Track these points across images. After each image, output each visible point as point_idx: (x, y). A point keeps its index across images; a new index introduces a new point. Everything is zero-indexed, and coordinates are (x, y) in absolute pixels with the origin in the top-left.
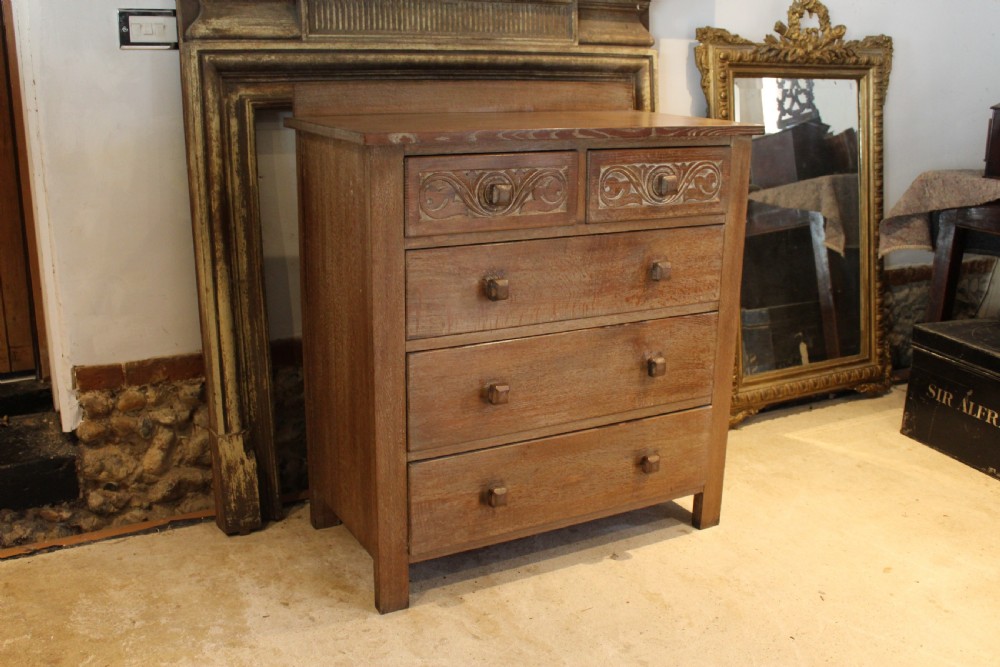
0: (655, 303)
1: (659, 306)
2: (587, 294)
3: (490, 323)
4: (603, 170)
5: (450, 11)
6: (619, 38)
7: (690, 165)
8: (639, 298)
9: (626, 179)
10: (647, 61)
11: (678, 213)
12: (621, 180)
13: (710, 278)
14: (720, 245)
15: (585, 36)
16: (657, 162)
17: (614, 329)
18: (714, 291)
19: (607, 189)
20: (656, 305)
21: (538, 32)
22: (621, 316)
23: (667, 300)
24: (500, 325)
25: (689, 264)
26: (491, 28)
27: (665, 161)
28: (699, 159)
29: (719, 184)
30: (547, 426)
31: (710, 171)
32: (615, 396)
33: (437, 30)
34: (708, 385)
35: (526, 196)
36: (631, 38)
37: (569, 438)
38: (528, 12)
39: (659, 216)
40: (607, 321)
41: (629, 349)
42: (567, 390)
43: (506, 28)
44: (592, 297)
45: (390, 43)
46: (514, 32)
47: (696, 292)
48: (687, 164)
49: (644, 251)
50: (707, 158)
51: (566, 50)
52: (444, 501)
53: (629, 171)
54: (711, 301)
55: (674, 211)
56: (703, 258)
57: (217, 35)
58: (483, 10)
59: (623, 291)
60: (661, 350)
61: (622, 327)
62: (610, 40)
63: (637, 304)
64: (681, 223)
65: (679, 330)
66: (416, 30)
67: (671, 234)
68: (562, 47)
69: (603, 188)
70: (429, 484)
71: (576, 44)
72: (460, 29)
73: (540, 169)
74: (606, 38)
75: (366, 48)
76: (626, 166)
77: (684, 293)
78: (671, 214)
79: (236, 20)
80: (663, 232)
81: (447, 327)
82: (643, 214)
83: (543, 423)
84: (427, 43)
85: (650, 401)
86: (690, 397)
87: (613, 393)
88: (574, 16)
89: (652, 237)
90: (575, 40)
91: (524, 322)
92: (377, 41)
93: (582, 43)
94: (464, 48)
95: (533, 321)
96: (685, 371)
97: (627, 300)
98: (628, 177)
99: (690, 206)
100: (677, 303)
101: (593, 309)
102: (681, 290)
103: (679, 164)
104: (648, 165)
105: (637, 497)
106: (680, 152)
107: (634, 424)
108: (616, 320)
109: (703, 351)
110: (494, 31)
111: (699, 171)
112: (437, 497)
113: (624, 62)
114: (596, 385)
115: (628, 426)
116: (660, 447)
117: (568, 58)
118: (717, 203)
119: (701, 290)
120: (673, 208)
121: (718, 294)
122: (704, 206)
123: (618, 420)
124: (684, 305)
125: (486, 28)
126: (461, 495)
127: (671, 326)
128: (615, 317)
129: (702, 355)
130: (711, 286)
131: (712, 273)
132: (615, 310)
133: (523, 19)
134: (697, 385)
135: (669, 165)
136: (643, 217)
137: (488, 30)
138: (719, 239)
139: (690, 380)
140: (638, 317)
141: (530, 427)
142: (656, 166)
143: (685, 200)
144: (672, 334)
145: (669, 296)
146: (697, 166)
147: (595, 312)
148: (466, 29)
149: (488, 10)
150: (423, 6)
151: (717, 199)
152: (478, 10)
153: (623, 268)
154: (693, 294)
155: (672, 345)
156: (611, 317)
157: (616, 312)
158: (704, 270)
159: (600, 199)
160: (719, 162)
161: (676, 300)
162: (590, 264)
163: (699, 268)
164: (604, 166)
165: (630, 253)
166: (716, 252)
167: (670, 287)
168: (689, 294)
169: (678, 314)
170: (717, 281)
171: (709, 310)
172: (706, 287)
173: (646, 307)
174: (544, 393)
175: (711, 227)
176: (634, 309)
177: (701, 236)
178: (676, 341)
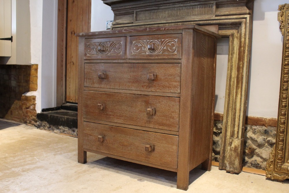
0: (153, 89)
1: (154, 91)
2: (129, 82)
3: (102, 86)
4: (134, 42)
5: (172, 11)
6: (232, 13)
7: (164, 41)
8: (147, 86)
9: (141, 45)
10: (244, 20)
11: (160, 57)
12: (139, 45)
13: (175, 84)
14: (179, 71)
15: (218, 13)
16: (151, 40)
17: (138, 96)
18: (177, 89)
19: (135, 48)
20: (153, 90)
21: (201, 14)
22: (141, 92)
23: (157, 89)
24: (105, 87)
25: (165, 77)
26: (185, 15)
27: (154, 39)
28: (168, 38)
29: (176, 47)
30: (116, 123)
31: (173, 43)
32: (139, 119)
33: (168, 17)
34: (176, 127)
35: (111, 50)
36: (238, 12)
38: (198, 8)
39: (152, 58)
40: (136, 92)
41: (144, 104)
42: (123, 112)
43: (190, 14)
44: (131, 84)
45: (154, 22)
46: (192, 15)
47: (169, 88)
48: (163, 40)
49: (148, 70)
50: (171, 38)
51: (209, 19)
52: (91, 135)
53: (142, 43)
54: (175, 93)
55: (158, 57)
56: (171, 75)
57: (116, 24)
58: (183, 10)
59: (141, 83)
60: (155, 107)
61: (140, 96)
62: (229, 14)
63: (146, 88)
64: (162, 61)
65: (162, 101)
66: (162, 18)
67: (158, 65)
68: (208, 18)
69: (133, 48)
70: (87, 129)
71: (214, 16)
72: (175, 16)
73: (115, 42)
74: (227, 13)
75: (148, 23)
76: (141, 41)
77: (164, 87)
78: (157, 58)
79: (121, 20)
80: (155, 64)
81: (92, 85)
82: (146, 57)
83: (116, 121)
84: (164, 21)
85: (152, 126)
86: (168, 129)
87: (138, 118)
88: (214, 7)
89: (151, 65)
90: (214, 15)
91: (111, 88)
92: (150, 22)
93: (216, 16)
94: (174, 21)
95: (114, 88)
96: (165, 118)
97: (143, 86)
98: (142, 44)
99: (164, 55)
100: (161, 91)
101: (131, 87)
102: (163, 86)
103: (160, 40)
104: (148, 41)
105: (147, 160)
106: (159, 36)
107: (145, 132)
108: (139, 93)
109: (173, 112)
110: (186, 15)
111: (168, 43)
112: (89, 133)
113: (233, 21)
114: (132, 114)
115: (143, 132)
116: (156, 145)
117: (210, 21)
118: (176, 54)
119: (171, 88)
120: (158, 56)
122: (170, 55)
123: (141, 129)
124: (164, 92)
125: (183, 15)
126: (95, 135)
127: (159, 99)
128: (139, 92)
129: (172, 114)
130: (175, 87)
131: (176, 82)
132: (138, 89)
133: (196, 10)
134: (171, 125)
135: (156, 40)
136: (146, 58)
137: (184, 15)
138: (178, 69)
139: (168, 122)
140: (147, 93)
141: (112, 121)
142: (151, 41)
143: (162, 53)
144: (159, 102)
145: (158, 88)
146: (167, 41)
147: (132, 89)
148: (177, 16)
149: (184, 9)
150: (165, 11)
151: (176, 53)
152: (181, 10)
153: (141, 75)
154: (168, 89)
155: (159, 106)
156: (137, 91)
157: (139, 90)
158: (172, 80)
159: (132, 51)
160: (176, 39)
161: (161, 90)
162: (130, 72)
163: (170, 79)
164: (134, 41)
165: (143, 70)
166: (177, 73)
167: (158, 84)
168: (166, 88)
169: (162, 95)
170: (178, 85)
171: (176, 96)
172: (173, 87)
173: (149, 90)
174: (116, 111)
175: (175, 64)
176: (145, 90)
177: (170, 67)
178: (161, 105)
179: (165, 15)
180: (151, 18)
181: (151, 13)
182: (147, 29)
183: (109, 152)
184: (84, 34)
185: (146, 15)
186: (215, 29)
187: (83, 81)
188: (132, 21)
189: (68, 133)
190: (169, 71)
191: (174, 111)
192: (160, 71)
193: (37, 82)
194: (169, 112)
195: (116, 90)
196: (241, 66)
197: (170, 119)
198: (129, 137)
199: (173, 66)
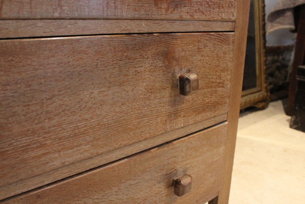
0: (184, 13)
1: (188, 17)
8: (168, 3)
17: (142, 38)
18: (233, 10)
20: (186, 16)
23: (195, 12)
30: (64, 166)
34: (226, 103)
37: (95, 174)
40: (134, 27)
41: (160, 64)
42: (87, 116)
47: (219, 8)
60: (190, 67)
61: (150, 37)
63: (167, 10)
65: (205, 46)
85: (180, 123)
86: (213, 115)
96: (209, 90)
100: (203, 17)
108: (144, 27)
109: (223, 71)
114: (124, 108)
115: (161, 150)
116: (189, 166)
119: (223, 7)
121: (235, 14)
123: (150, 146)
124: (210, 20)
127: (199, 41)
128: (143, 23)
129: (222, 74)
130: (231, 4)
132: (142, 13)
134: (218, 103)
139: (214, 99)
140: (167, 27)
144: (199, 50)
145: (196, 7)
154: (217, 10)
155: (199, 63)
156: (138, 22)
157: (144, 17)
161: (203, 13)
168: (214, 9)
169: (204, 29)
171: (228, 30)
172: (227, 5)
173: (176, 16)
174: (54, 122)
176: (164, 17)
178: (202, 58)
191: (224, 68)
194: (217, 71)
197: (218, 89)
198: (115, 189)
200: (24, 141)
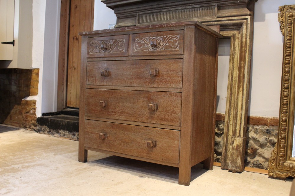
0: (155, 85)
1: (156, 86)
2: (132, 79)
3: (105, 83)
4: (136, 40)
5: (175, 14)
6: (233, 14)
7: (166, 37)
8: (149, 82)
9: (144, 42)
10: (245, 21)
11: (162, 54)
12: (141, 42)
13: (177, 79)
14: (181, 66)
15: (219, 15)
16: (154, 36)
17: (140, 92)
18: (179, 84)
19: (137, 46)
21: (203, 16)
22: (143, 88)
23: (160, 85)
24: (107, 84)
25: (167, 72)
26: (187, 17)
27: (156, 36)
28: (170, 35)
29: (178, 43)
31: (175, 39)
32: (140, 116)
33: (170, 19)
34: (178, 122)
35: (114, 47)
36: (239, 13)
37: (125, 125)
38: (199, 10)
39: (154, 54)
40: (139, 89)
41: (146, 100)
42: (125, 109)
43: (192, 16)
44: (133, 80)
46: (194, 17)
48: (165, 37)
49: (150, 66)
50: (173, 34)
51: (211, 20)
52: (92, 133)
53: (144, 40)
54: (177, 88)
55: (160, 53)
56: (173, 71)
57: (119, 27)
58: (185, 12)
59: (143, 79)
60: (157, 103)
62: (230, 15)
63: (148, 84)
64: (165, 57)
65: (164, 97)
66: (165, 20)
67: (160, 61)
68: (209, 19)
69: (136, 45)
70: (89, 127)
71: (216, 18)
72: (177, 18)
73: (118, 40)
74: (228, 14)
76: (143, 38)
77: (166, 83)
78: (159, 54)
79: (124, 23)
80: (157, 60)
81: (95, 83)
82: (149, 53)
83: (118, 118)
85: (153, 122)
86: (170, 124)
87: (140, 114)
88: (216, 9)
89: (153, 62)
90: (215, 16)
91: (113, 85)
93: (218, 17)
95: (116, 85)
96: (167, 113)
97: (145, 82)
98: (144, 41)
99: (166, 51)
100: (163, 87)
101: (134, 84)
103: (162, 37)
104: (151, 38)
105: (149, 157)
106: (162, 33)
107: (147, 128)
108: (141, 89)
109: (175, 107)
110: (188, 17)
111: (170, 39)
112: (90, 131)
113: (234, 22)
114: (134, 110)
115: (145, 128)
116: (158, 140)
117: (211, 23)
118: (178, 50)
119: (173, 83)
122: (172, 51)
124: (166, 88)
125: (185, 17)
126: (96, 133)
127: (161, 95)
128: (141, 88)
129: (174, 109)
130: (177, 82)
131: (178, 77)
132: (141, 85)
133: (198, 12)
134: (172, 120)
135: (158, 37)
136: (149, 54)
137: (186, 17)
138: (180, 64)
139: (170, 117)
140: (149, 89)
141: (114, 118)
142: (154, 38)
143: (164, 49)
144: (161, 98)
145: (160, 83)
147: (134, 85)
148: (179, 18)
149: (186, 12)
150: (167, 13)
151: (178, 49)
152: (183, 12)
153: (143, 71)
154: (170, 84)
155: (161, 102)
156: (140, 87)
157: (141, 86)
158: (174, 76)
159: (135, 48)
160: (178, 36)
161: (163, 85)
162: (132, 69)
163: (172, 74)
164: (137, 38)
165: (145, 67)
166: (179, 69)
167: (160, 80)
168: (168, 84)
169: (164, 91)
170: (180, 80)
171: (178, 91)
172: (175, 82)
173: (152, 86)
174: (118, 108)
175: (177, 59)
176: (147, 86)
177: (172, 63)
178: (163, 101)
179: (167, 17)
180: (153, 21)
181: (154, 16)
182: (149, 27)
183: (110, 150)
184: (87, 33)
185: (149, 18)
186: (217, 29)
187: (86, 79)
188: (135, 24)
189: (69, 137)
190: (171, 66)
191: (175, 106)
192: (162, 67)
193: (38, 87)
194: (171, 107)
195: (118, 87)
196: (243, 65)
197: (172, 114)
199: (175, 62)
200: (113, 110)
